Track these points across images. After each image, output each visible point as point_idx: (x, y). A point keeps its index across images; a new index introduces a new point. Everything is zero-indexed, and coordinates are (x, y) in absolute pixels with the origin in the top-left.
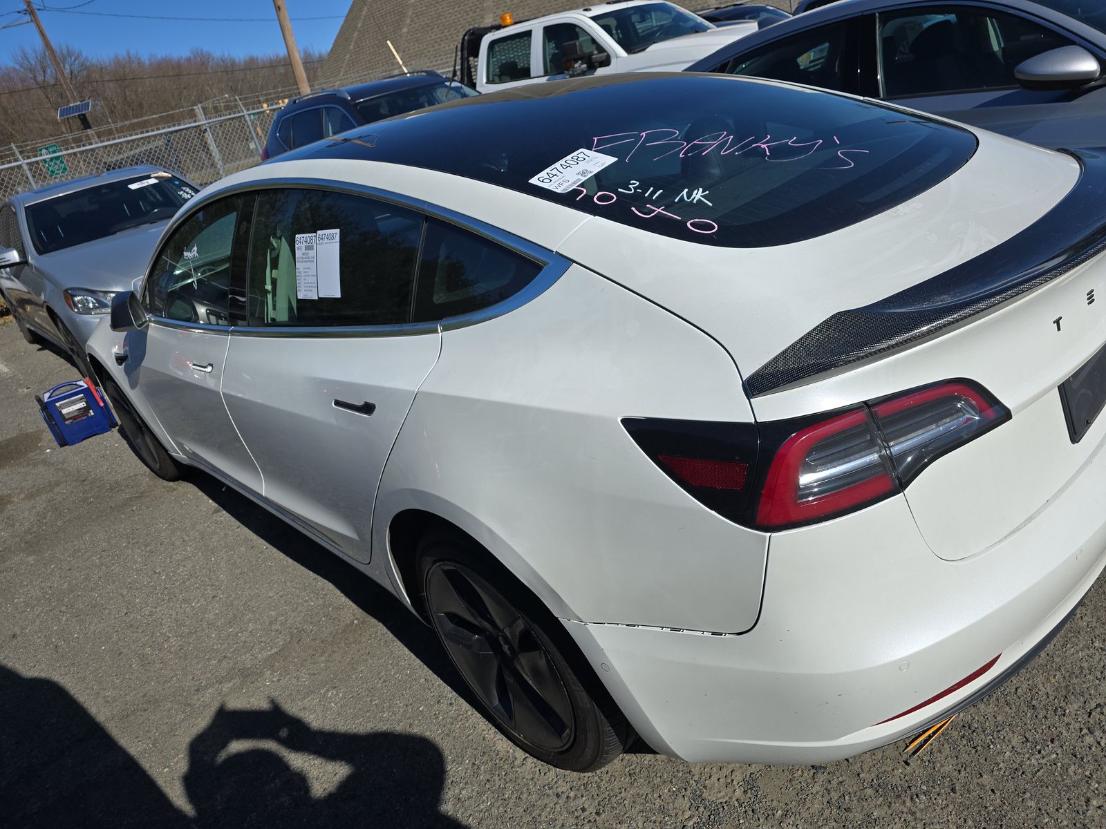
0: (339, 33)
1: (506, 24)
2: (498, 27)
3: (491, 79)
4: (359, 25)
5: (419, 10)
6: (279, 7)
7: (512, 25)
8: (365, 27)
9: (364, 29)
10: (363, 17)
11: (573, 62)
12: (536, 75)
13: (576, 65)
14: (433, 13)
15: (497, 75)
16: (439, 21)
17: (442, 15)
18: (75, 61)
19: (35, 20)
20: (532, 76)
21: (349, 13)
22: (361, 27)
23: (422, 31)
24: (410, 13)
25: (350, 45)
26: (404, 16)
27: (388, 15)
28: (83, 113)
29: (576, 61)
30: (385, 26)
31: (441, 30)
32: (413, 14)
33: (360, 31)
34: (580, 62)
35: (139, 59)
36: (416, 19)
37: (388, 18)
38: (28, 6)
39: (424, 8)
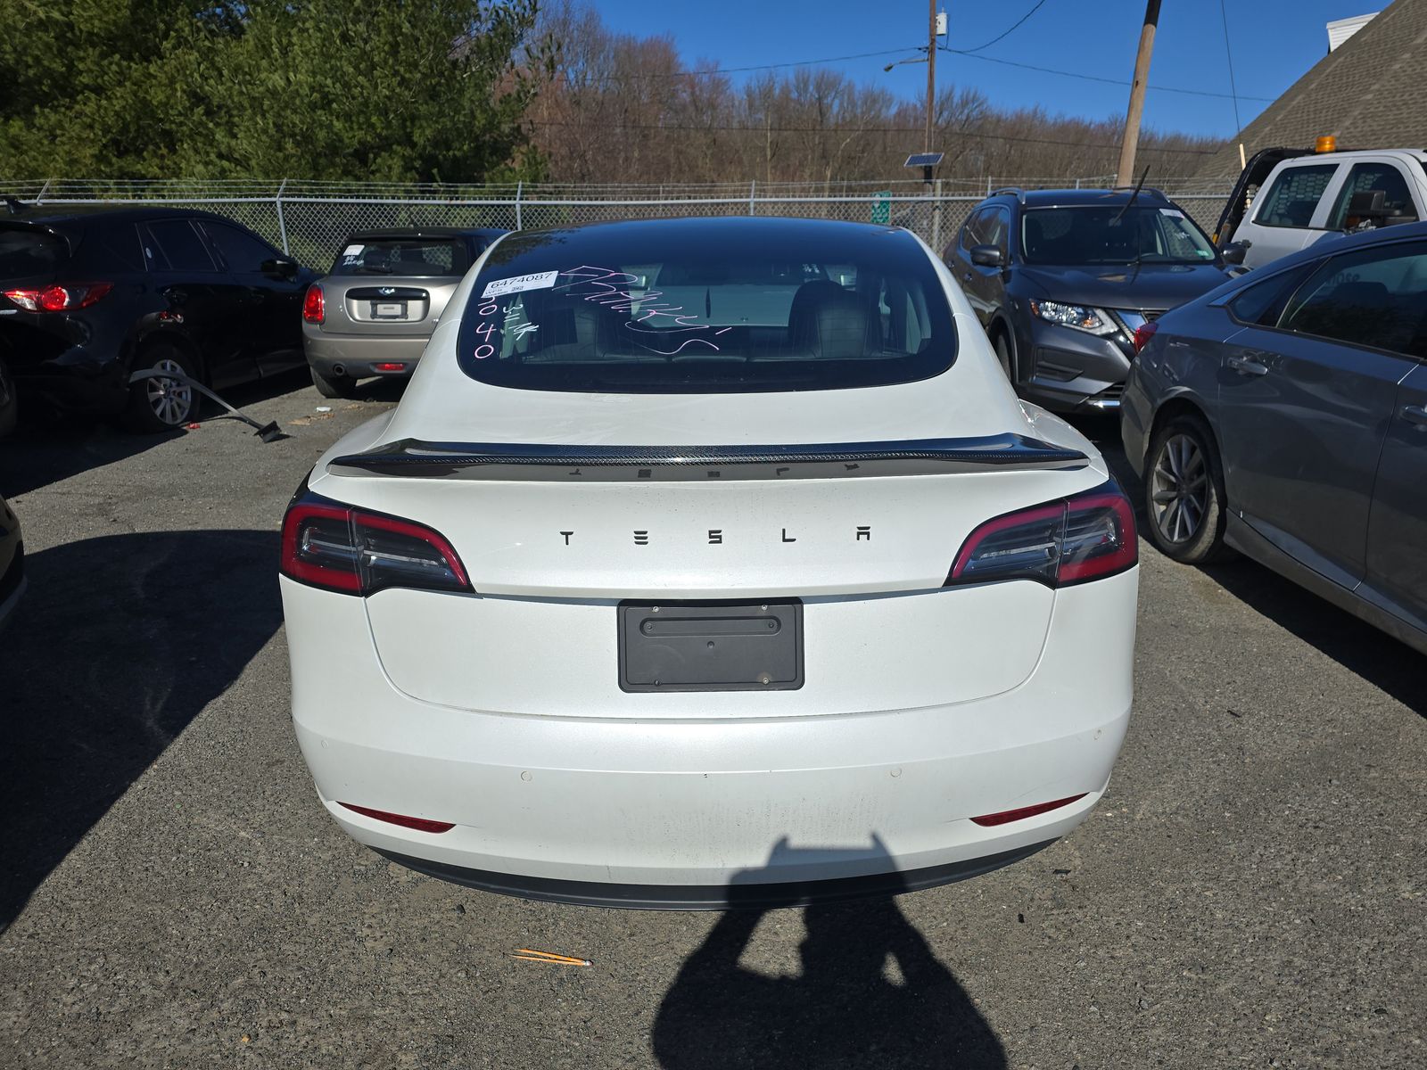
0: (1252, 124)
1: (1321, 150)
2: (1313, 153)
3: (1265, 217)
4: (1279, 118)
5: (1372, 110)
6: (1137, 82)
7: (1331, 152)
8: (1285, 121)
9: (1282, 124)
10: (1289, 108)
11: (1359, 219)
12: (1315, 226)
13: (1362, 225)
14: (1391, 117)
15: (1279, 215)
16: (1394, 130)
17: (1403, 123)
18: (976, 107)
19: (931, 61)
20: (1310, 225)
21: (1279, 100)
22: (1281, 120)
23: (1360, 139)
24: (1356, 113)
25: (1253, 141)
26: (1345, 116)
27: (1324, 111)
28: (931, 164)
29: (1364, 218)
30: (1312, 125)
31: (1389, 142)
32: (1360, 114)
33: (1276, 125)
34: (1369, 221)
35: (1044, 116)
36: (1360, 121)
37: (1323, 115)
38: (932, 44)
39: (1381, 109)
